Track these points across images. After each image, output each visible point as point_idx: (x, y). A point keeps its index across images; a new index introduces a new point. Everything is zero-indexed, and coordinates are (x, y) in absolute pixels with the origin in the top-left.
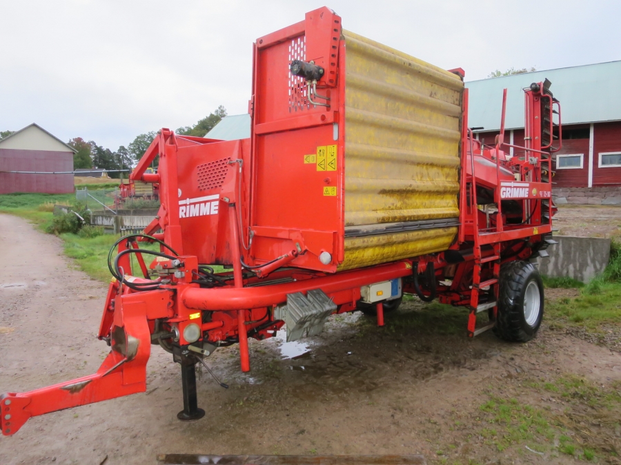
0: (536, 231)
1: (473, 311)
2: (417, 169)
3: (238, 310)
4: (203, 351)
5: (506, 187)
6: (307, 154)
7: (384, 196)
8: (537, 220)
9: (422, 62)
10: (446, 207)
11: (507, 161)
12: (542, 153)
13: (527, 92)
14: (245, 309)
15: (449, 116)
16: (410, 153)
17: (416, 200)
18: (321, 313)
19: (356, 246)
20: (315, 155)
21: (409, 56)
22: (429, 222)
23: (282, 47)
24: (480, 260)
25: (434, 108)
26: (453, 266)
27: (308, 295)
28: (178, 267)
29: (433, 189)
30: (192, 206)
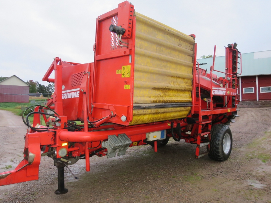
0: (229, 110)
1: (198, 146)
2: (172, 79)
3: (85, 142)
4: (68, 161)
5: (215, 90)
6: (118, 69)
7: (155, 90)
8: (230, 106)
9: (174, 30)
10: (186, 97)
11: (217, 79)
12: (233, 76)
13: (226, 48)
14: (89, 142)
15: (188, 55)
16: (168, 71)
17: (171, 93)
18: (124, 145)
19: (140, 113)
20: (121, 70)
21: (168, 27)
22: (177, 104)
23: (109, 20)
24: (201, 123)
25: (180, 51)
26: (191, 125)
27: (119, 137)
28: (58, 121)
29: (179, 88)
30: (69, 93)
